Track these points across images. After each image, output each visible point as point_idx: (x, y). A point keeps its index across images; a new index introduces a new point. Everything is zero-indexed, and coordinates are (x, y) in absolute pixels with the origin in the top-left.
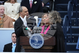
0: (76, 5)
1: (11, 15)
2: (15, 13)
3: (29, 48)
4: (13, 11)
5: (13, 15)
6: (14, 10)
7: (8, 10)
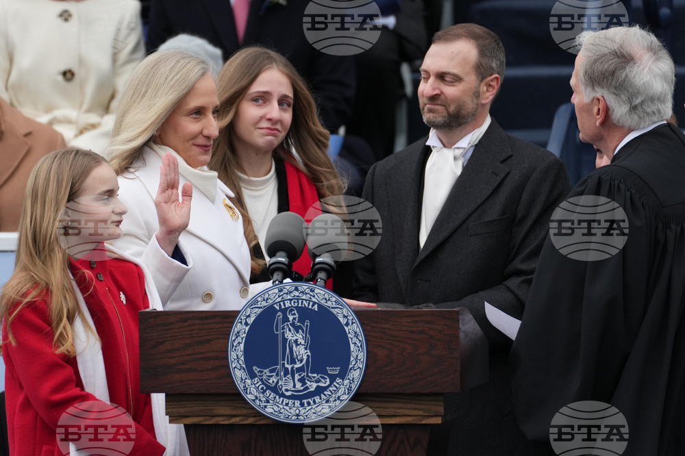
0: (665, 11)
1: (58, 113)
2: (90, 89)
3: (222, 414)
4: (68, 75)
5: (72, 114)
6: (81, 61)
7: (24, 61)
